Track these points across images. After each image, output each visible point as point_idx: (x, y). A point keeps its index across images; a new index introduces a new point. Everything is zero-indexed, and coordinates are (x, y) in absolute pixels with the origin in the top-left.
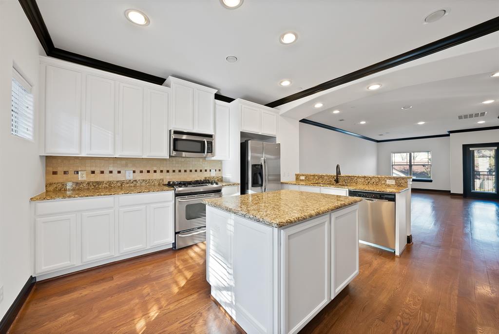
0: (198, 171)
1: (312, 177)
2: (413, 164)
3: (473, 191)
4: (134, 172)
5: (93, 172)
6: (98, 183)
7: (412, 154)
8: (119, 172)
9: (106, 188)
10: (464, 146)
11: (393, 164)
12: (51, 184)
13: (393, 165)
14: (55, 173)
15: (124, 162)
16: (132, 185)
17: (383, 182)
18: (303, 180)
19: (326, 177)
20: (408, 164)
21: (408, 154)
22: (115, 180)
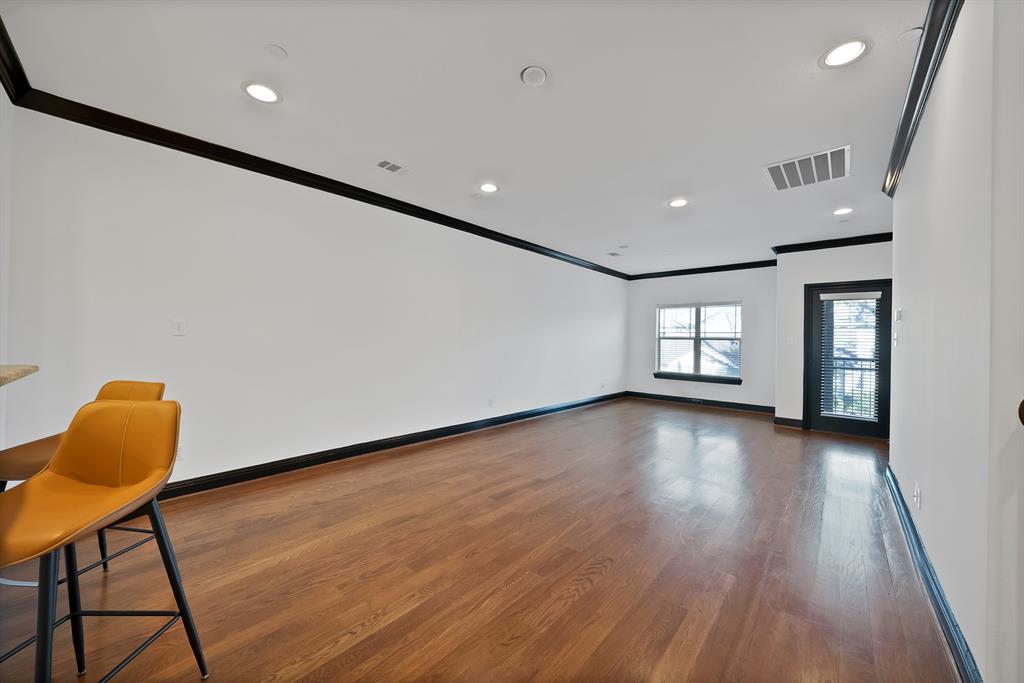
2: (702, 335)
3: (825, 413)
7: (702, 309)
11: (661, 335)
13: (660, 339)
20: (693, 335)
21: (694, 310)
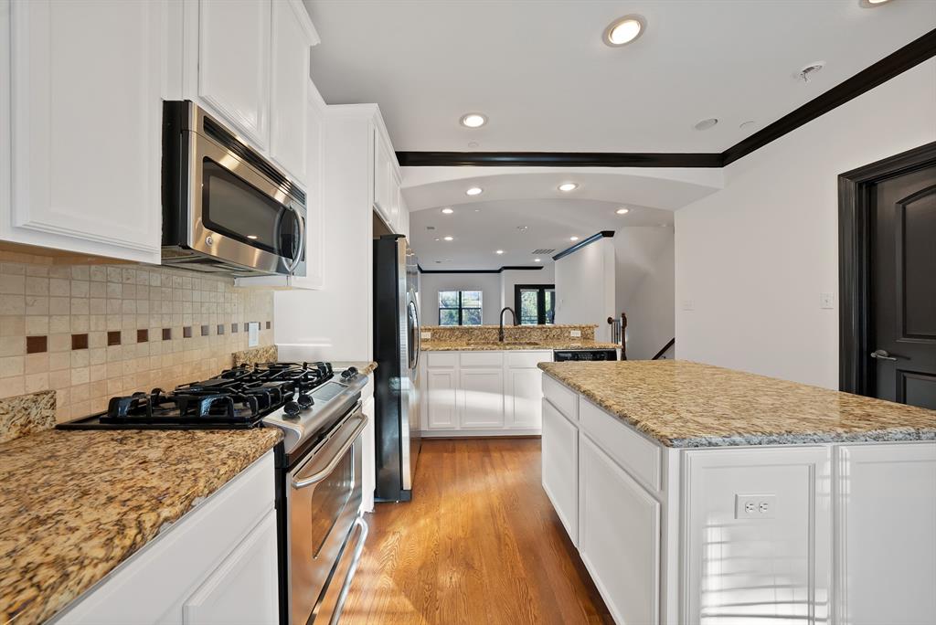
0: (212, 329)
1: (448, 333)
10: (516, 286)
17: (566, 335)
18: (427, 340)
19: (477, 331)
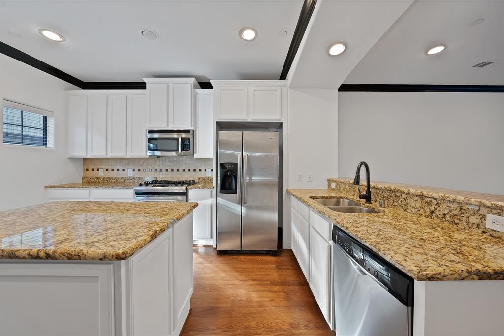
0: (192, 170)
1: (343, 185)
4: (134, 170)
5: (107, 170)
6: (110, 178)
8: (123, 170)
9: (114, 182)
12: (85, 178)
14: (87, 170)
15: (127, 162)
16: (131, 181)
22: (121, 176)
